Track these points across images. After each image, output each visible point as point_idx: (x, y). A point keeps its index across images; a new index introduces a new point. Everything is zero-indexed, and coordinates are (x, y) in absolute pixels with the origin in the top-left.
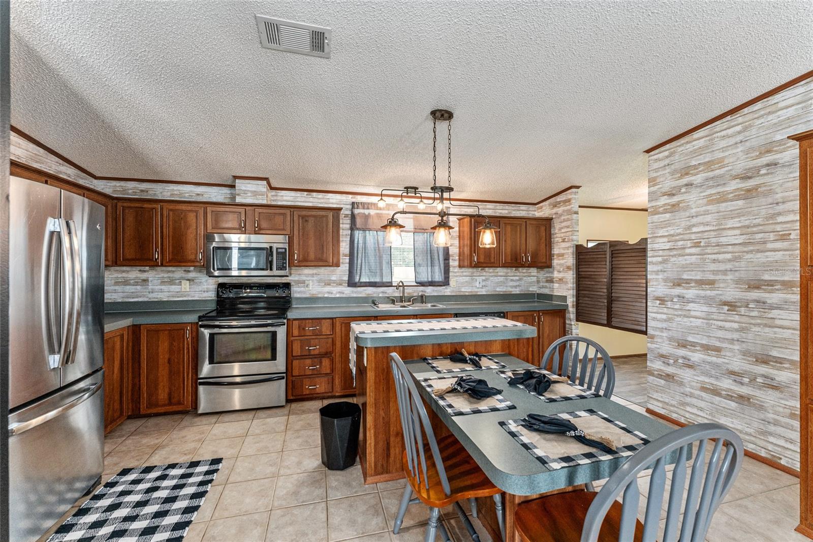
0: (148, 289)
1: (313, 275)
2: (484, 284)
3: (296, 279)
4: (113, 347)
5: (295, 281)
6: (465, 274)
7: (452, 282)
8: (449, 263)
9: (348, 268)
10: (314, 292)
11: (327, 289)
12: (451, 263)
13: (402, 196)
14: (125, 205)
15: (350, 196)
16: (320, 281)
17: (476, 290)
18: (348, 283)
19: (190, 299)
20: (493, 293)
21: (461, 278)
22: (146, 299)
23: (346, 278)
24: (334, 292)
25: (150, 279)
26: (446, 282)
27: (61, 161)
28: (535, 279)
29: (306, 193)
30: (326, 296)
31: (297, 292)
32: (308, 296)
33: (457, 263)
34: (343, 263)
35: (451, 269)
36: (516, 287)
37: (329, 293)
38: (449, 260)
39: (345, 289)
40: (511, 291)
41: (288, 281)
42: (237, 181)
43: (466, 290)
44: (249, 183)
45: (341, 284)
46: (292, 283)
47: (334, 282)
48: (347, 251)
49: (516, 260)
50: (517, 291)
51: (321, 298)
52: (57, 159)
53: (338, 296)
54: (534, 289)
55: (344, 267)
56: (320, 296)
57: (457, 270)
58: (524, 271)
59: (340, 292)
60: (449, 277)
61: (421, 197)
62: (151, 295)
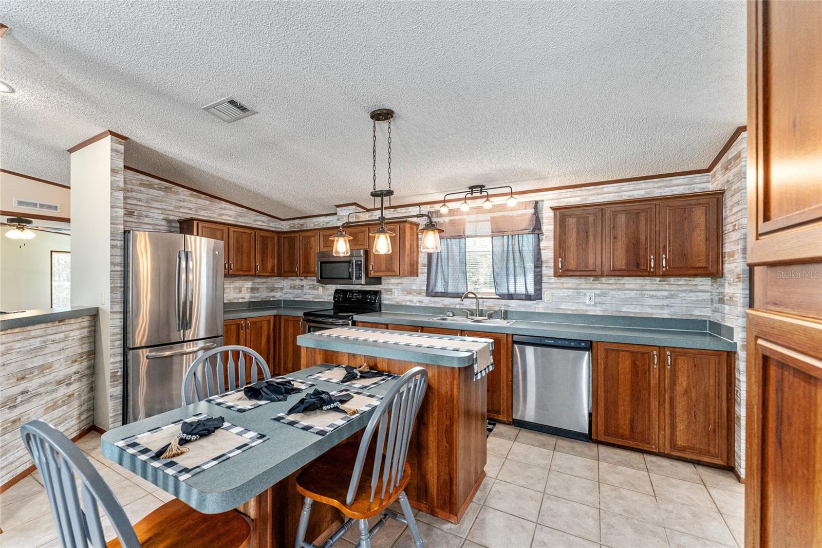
0: (303, 292)
1: (397, 284)
2: (598, 300)
3: (385, 287)
4: (261, 327)
5: (385, 289)
6: (565, 285)
7: (546, 295)
8: (541, 271)
9: (426, 278)
10: (399, 300)
11: (409, 297)
12: (545, 271)
13: (465, 199)
14: (285, 236)
15: (429, 206)
16: (403, 290)
17: (585, 308)
18: (427, 293)
19: (323, 300)
20: (614, 314)
21: (559, 291)
22: (303, 299)
23: (425, 288)
24: (415, 301)
25: (305, 285)
26: (538, 296)
27: (258, 214)
28: (707, 296)
29: (392, 210)
30: (408, 304)
31: (386, 299)
32: (394, 303)
33: (552, 272)
34: (422, 273)
35: (544, 279)
36: (662, 307)
37: (410, 301)
38: (541, 267)
39: (424, 298)
40: (652, 314)
41: (380, 289)
42: (338, 209)
43: (569, 307)
44: (345, 210)
45: (420, 294)
46: (383, 291)
47: (415, 291)
48: (426, 262)
49: (638, 265)
50: (665, 314)
51: (402, 306)
52: (255, 213)
53: (418, 305)
54: (704, 313)
55: (423, 277)
56: (403, 303)
57: (553, 280)
58: (680, 283)
59: (420, 302)
60: (541, 290)
61: (488, 196)
62: (305, 297)
